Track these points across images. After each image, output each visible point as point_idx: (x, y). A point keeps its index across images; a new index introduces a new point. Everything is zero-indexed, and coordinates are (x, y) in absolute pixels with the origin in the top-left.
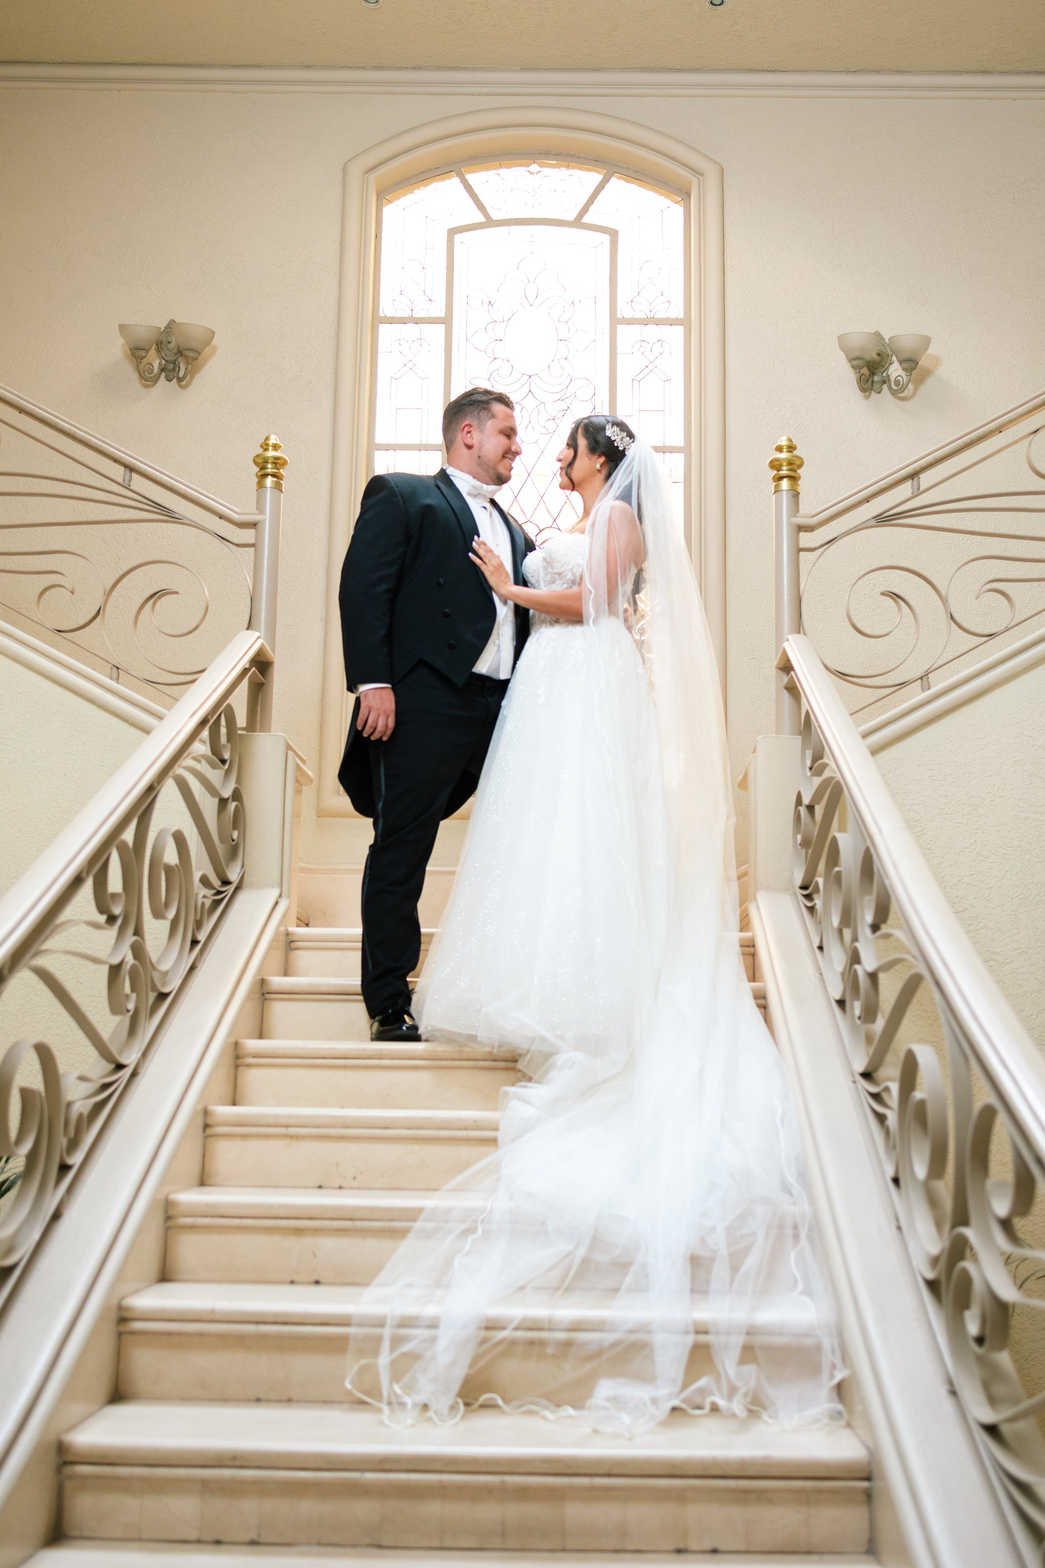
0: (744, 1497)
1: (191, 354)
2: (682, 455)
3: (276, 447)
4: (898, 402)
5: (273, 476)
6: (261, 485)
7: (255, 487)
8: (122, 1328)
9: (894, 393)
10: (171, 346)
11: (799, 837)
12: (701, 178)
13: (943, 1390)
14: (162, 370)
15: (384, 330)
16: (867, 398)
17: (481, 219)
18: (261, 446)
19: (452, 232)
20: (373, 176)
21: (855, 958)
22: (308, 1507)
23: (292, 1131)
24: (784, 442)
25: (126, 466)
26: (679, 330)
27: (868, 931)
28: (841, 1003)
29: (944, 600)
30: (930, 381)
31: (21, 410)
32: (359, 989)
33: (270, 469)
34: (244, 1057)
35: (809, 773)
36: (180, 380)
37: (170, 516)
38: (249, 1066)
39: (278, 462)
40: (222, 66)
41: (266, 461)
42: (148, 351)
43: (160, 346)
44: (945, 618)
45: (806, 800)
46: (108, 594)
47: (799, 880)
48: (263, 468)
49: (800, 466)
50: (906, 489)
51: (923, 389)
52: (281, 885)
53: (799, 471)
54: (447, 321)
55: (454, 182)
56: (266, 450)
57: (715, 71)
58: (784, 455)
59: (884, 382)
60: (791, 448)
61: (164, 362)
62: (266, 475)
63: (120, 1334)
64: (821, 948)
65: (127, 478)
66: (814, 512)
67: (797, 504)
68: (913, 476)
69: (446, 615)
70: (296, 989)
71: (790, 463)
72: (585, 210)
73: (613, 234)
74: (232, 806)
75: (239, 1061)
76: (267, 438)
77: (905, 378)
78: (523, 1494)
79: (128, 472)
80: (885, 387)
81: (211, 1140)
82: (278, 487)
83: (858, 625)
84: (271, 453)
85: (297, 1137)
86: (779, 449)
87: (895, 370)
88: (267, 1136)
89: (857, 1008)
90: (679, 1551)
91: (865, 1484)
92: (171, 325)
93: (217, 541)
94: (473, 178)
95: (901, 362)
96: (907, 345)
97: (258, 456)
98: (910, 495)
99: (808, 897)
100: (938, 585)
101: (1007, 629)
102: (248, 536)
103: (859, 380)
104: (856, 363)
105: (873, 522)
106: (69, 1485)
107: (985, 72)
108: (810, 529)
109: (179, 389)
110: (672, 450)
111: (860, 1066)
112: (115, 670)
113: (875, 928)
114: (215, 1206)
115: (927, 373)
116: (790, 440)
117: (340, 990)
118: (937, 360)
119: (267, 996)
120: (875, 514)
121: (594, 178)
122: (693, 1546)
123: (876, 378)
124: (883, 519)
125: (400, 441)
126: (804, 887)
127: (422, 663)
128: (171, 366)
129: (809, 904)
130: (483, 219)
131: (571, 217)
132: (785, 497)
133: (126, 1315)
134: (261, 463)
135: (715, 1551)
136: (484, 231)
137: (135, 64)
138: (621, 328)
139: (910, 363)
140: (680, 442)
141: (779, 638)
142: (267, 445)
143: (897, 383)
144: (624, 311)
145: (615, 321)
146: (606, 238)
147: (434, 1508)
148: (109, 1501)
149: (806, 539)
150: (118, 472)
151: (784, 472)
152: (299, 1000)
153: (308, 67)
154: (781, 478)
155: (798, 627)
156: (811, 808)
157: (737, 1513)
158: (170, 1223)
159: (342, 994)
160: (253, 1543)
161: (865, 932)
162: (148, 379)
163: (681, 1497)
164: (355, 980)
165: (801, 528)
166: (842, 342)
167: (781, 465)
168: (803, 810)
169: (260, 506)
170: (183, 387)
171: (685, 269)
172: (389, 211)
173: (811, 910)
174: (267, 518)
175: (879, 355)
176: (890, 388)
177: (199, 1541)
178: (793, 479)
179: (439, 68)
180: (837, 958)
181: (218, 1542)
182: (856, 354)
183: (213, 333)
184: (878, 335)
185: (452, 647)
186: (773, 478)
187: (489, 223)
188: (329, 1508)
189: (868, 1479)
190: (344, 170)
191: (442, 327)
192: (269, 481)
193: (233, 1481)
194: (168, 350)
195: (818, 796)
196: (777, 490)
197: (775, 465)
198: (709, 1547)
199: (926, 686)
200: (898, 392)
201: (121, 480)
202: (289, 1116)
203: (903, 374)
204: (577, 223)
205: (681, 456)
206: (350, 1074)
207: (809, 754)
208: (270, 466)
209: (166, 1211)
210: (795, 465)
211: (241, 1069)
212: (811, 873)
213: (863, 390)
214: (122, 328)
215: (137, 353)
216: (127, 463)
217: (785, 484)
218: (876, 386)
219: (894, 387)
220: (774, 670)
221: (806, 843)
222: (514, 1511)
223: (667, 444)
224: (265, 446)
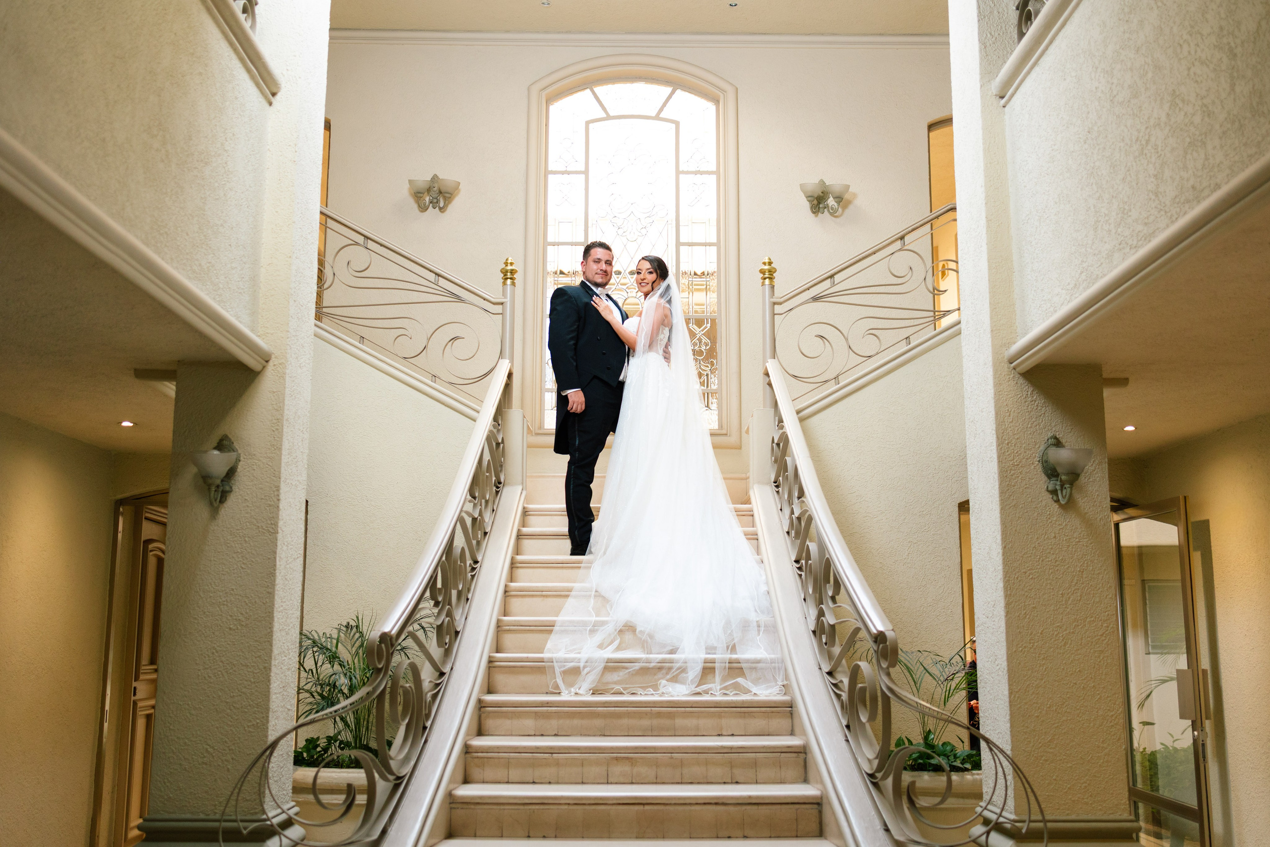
0: (744, 715)
1: (447, 195)
2: (716, 247)
3: (512, 264)
4: (833, 218)
5: (511, 279)
6: (504, 284)
7: (501, 284)
8: (491, 665)
9: (831, 214)
10: (435, 189)
11: (773, 458)
12: (725, 93)
13: (817, 668)
14: (431, 202)
15: (551, 177)
16: (816, 216)
17: (604, 115)
18: (504, 263)
19: (588, 123)
20: (544, 93)
21: (792, 512)
22: (576, 722)
23: (544, 593)
24: (767, 261)
25: (436, 274)
26: (714, 177)
27: (796, 499)
28: (788, 533)
29: (847, 339)
30: (851, 207)
31: (382, 245)
32: (567, 533)
33: (509, 275)
34: (515, 563)
35: (777, 428)
36: (440, 209)
37: (459, 299)
38: (518, 567)
39: (513, 272)
40: (460, 31)
41: (507, 272)
42: (424, 193)
43: (429, 190)
44: (847, 347)
45: (776, 441)
46: (429, 339)
47: (773, 479)
48: (505, 275)
49: (775, 272)
50: (828, 283)
51: (847, 211)
52: (523, 483)
53: (774, 275)
54: (586, 172)
55: (588, 92)
56: (507, 266)
57: (732, 34)
58: (767, 267)
59: (825, 208)
60: (770, 263)
61: (431, 198)
62: (507, 279)
63: (489, 667)
64: (781, 510)
65: (437, 280)
66: (782, 296)
67: (773, 291)
68: (832, 276)
69: (604, 354)
70: (534, 534)
71: (770, 271)
72: (661, 110)
73: (677, 124)
74: (502, 445)
75: (513, 565)
76: (507, 260)
77: (836, 206)
78: (659, 715)
79: (437, 277)
80: (826, 210)
81: (508, 598)
82: (513, 284)
83: (803, 351)
84: (509, 268)
85: (546, 596)
86: (764, 263)
87: (831, 202)
88: (533, 596)
89: (793, 533)
90: (719, 735)
91: (790, 709)
92: (435, 178)
93: (483, 312)
94: (598, 90)
95: (834, 198)
96: (837, 189)
97: (503, 269)
98: (830, 286)
99: (777, 487)
100: (843, 332)
101: (877, 354)
102: (499, 309)
103: (811, 208)
104: (809, 199)
105: (811, 300)
106: (483, 716)
107: (881, 35)
108: (780, 304)
109: (440, 213)
110: (710, 244)
111: (794, 558)
112: (434, 377)
113: (799, 498)
114: (519, 621)
115: (849, 202)
116: (770, 259)
117: (555, 534)
118: (855, 195)
119: (520, 537)
120: (812, 296)
121: (669, 90)
122: (724, 733)
123: (821, 206)
124: (816, 299)
125: (561, 240)
126: (775, 482)
127: (595, 377)
128: (435, 201)
129: (777, 490)
130: (605, 116)
131: (654, 114)
132: (767, 288)
133: (492, 659)
134: (504, 272)
135: (733, 735)
136: (606, 121)
137: (412, 30)
138: (681, 176)
139: (839, 199)
140: (714, 240)
141: (765, 361)
142: (507, 263)
143: (832, 209)
144: (682, 168)
145: (678, 172)
146: (673, 126)
147: (625, 721)
148: (499, 722)
149: (778, 309)
150: (432, 277)
151: (767, 276)
152: (535, 539)
153: (507, 31)
154: (765, 279)
155: (774, 355)
156: (778, 445)
157: (741, 721)
158: (499, 629)
159: (557, 536)
160: (556, 735)
161: (796, 500)
162: (423, 209)
163: (720, 716)
164: (566, 530)
165: (774, 304)
166: (802, 186)
167: (765, 272)
168: (774, 445)
169: (504, 294)
170: (442, 212)
171: (717, 143)
172: (552, 108)
173: (778, 492)
174: (508, 300)
175: (822, 193)
176: (828, 211)
177: (535, 735)
178: (771, 279)
179: (581, 32)
180: (787, 511)
181: (542, 735)
182: (810, 194)
183: (459, 183)
184: (822, 182)
185: (608, 369)
186: (761, 278)
187: (609, 117)
188: (585, 722)
189: (791, 707)
190: (529, 89)
191: (583, 176)
192: (509, 281)
193: (547, 712)
194: (434, 191)
195: (780, 438)
196: (763, 284)
197: (762, 272)
198: (731, 734)
199: (837, 383)
200: (833, 213)
201: (433, 281)
202: (543, 587)
203: (836, 204)
204: (657, 117)
205: (714, 249)
206: (565, 571)
207: (777, 418)
208: (509, 274)
209: (497, 623)
210: (772, 272)
211: (514, 569)
212: (777, 476)
213: (814, 213)
214: (410, 181)
215: (417, 195)
216: (437, 272)
217: (767, 281)
218: (821, 210)
219: (831, 211)
220: (762, 375)
221: (776, 461)
222: (655, 722)
223: (708, 241)
224: (506, 264)
